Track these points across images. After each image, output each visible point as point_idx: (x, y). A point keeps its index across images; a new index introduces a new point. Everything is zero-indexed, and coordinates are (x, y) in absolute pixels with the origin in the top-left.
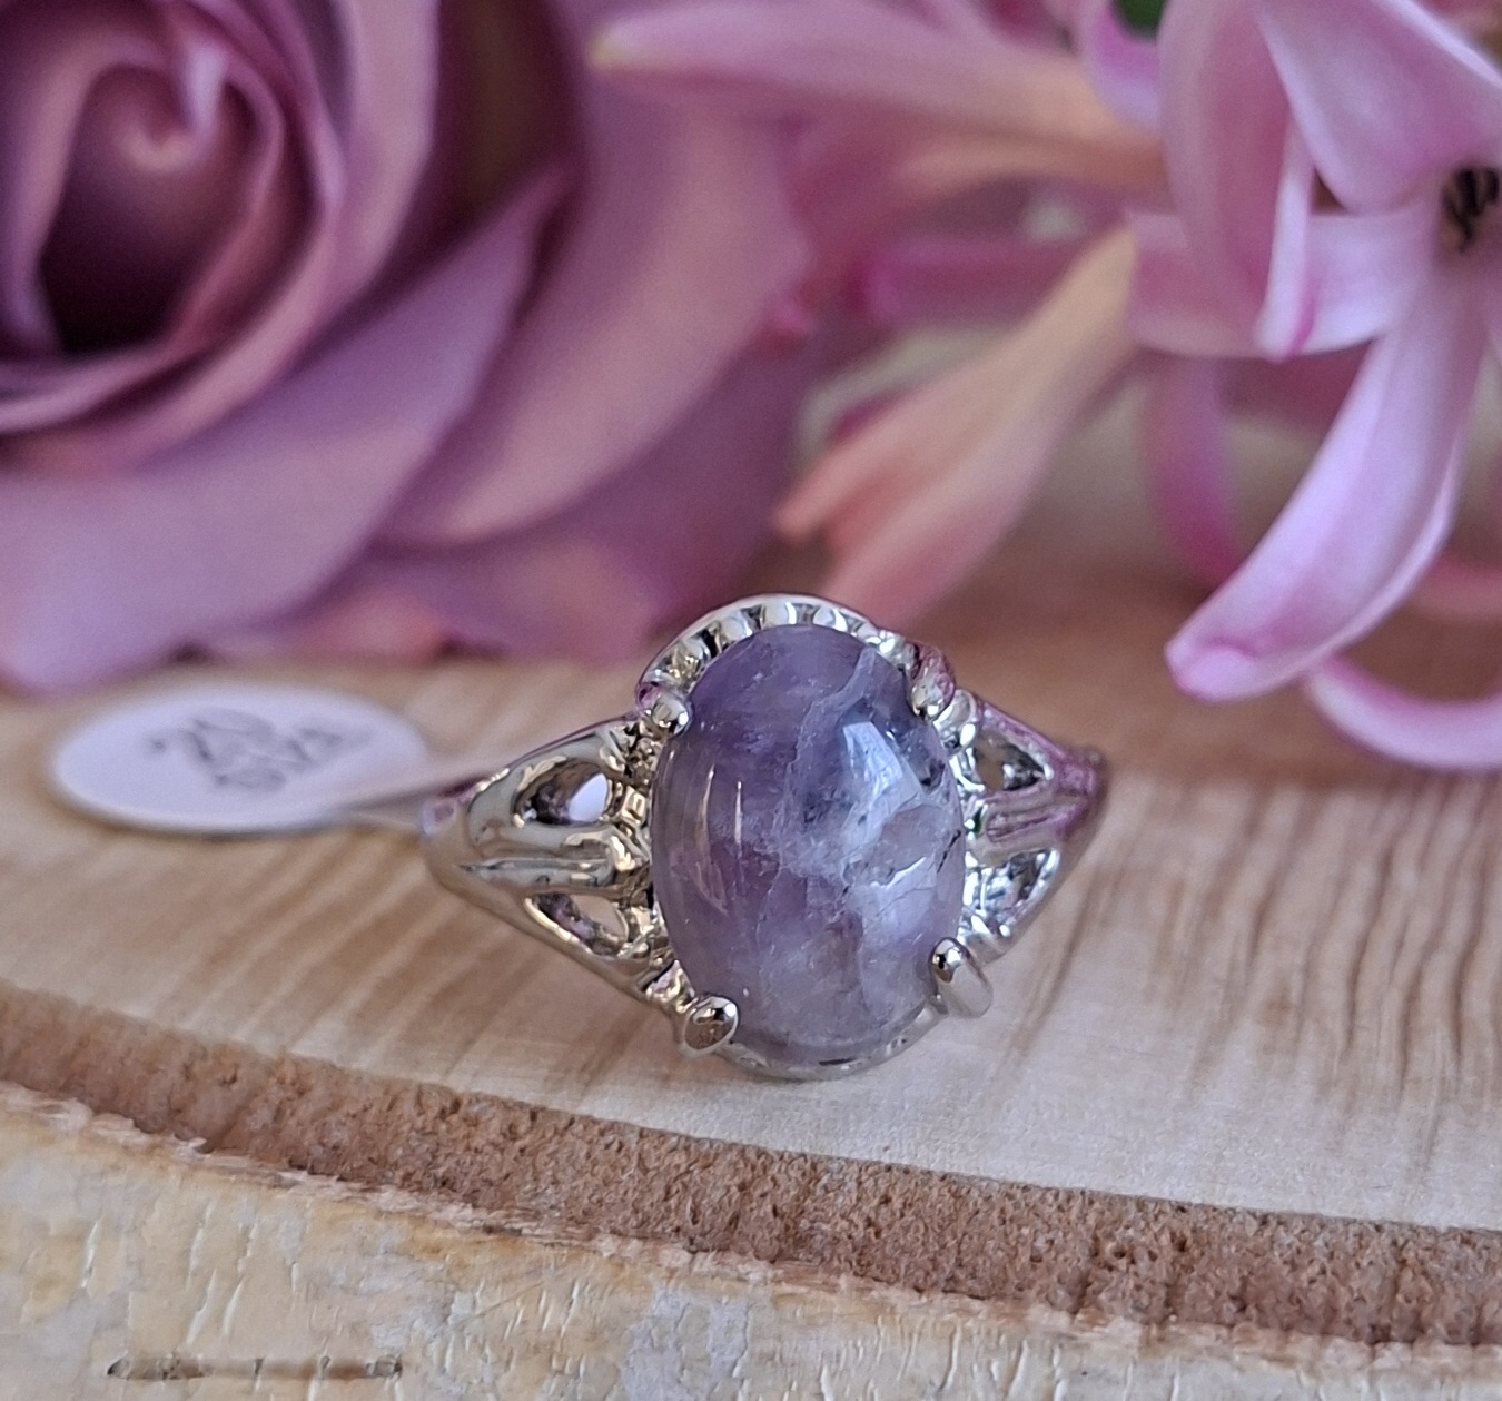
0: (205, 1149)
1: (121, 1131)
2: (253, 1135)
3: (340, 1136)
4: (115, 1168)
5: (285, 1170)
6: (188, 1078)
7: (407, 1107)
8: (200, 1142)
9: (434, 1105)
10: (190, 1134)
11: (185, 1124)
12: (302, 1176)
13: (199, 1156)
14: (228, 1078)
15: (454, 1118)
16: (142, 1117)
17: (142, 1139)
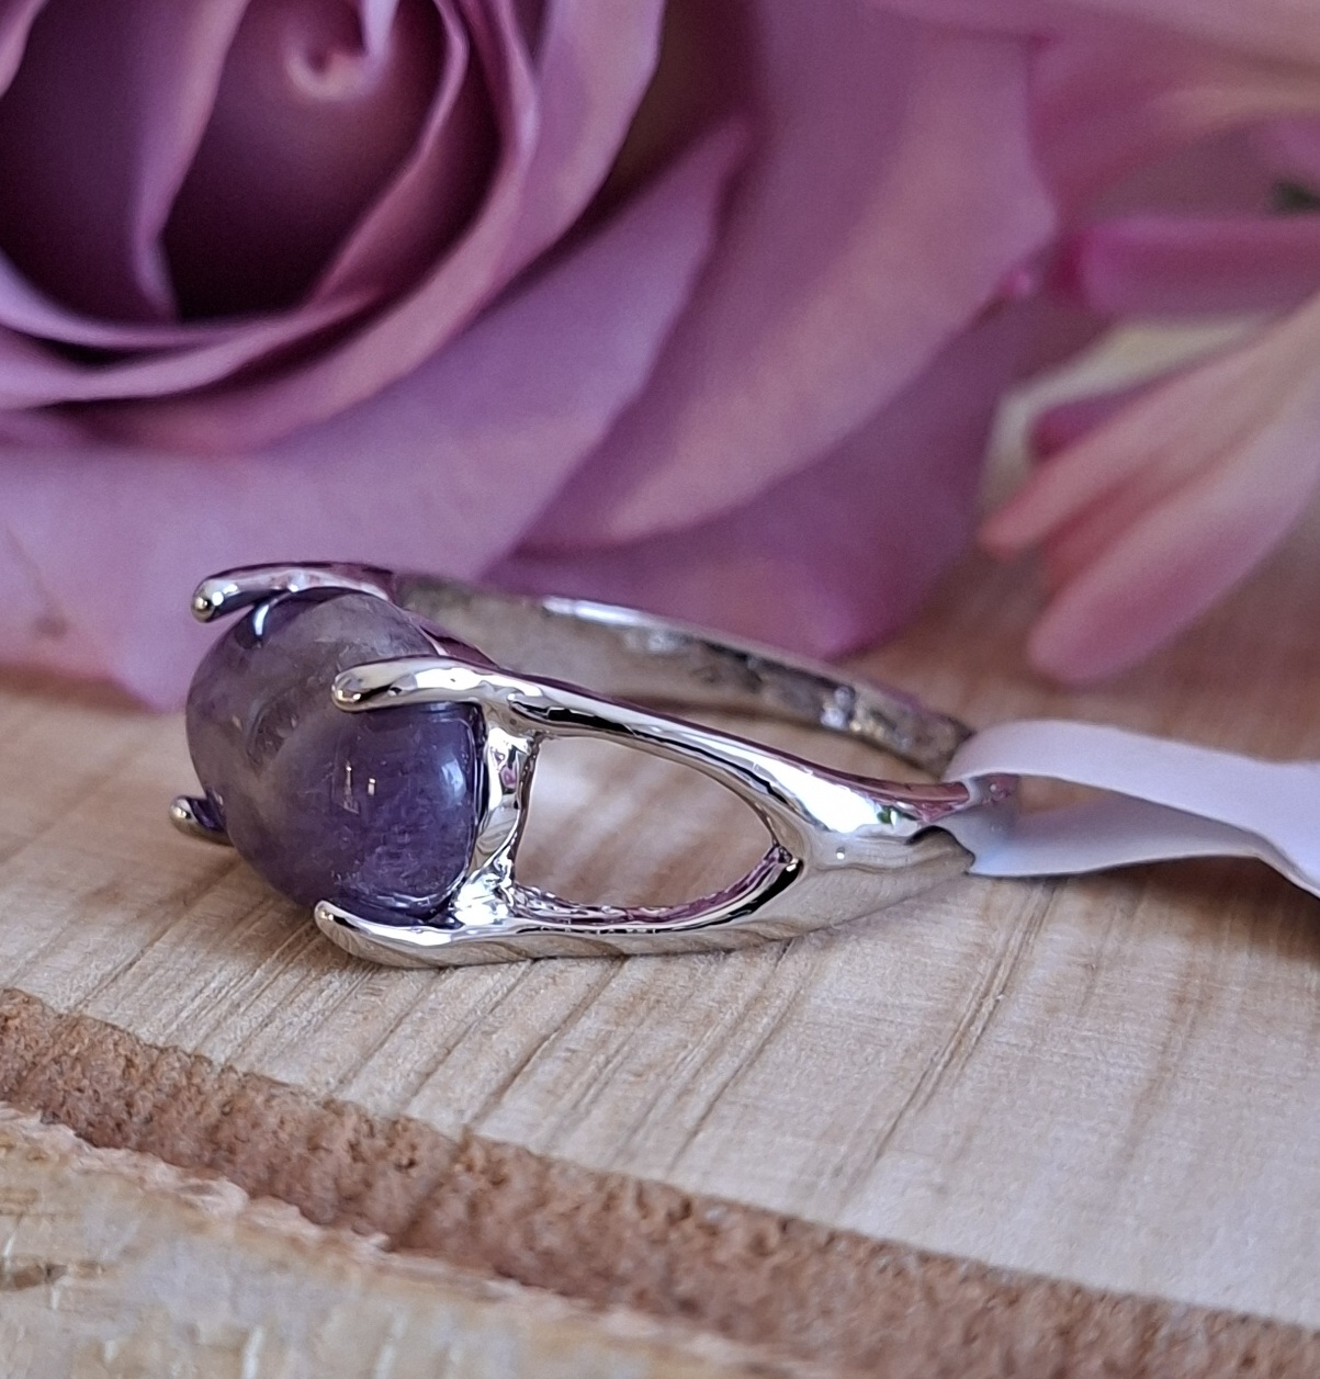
0: (391, 1248)
1: (286, 1220)
2: (446, 1234)
3: (551, 1239)
4: (282, 1266)
5: (492, 1279)
6: (355, 1159)
7: (628, 1208)
8: (380, 1238)
9: (661, 1207)
10: (369, 1228)
11: (361, 1215)
12: (511, 1288)
13: (382, 1255)
14: (405, 1161)
15: (688, 1226)
16: (308, 1204)
17: (311, 1232)
